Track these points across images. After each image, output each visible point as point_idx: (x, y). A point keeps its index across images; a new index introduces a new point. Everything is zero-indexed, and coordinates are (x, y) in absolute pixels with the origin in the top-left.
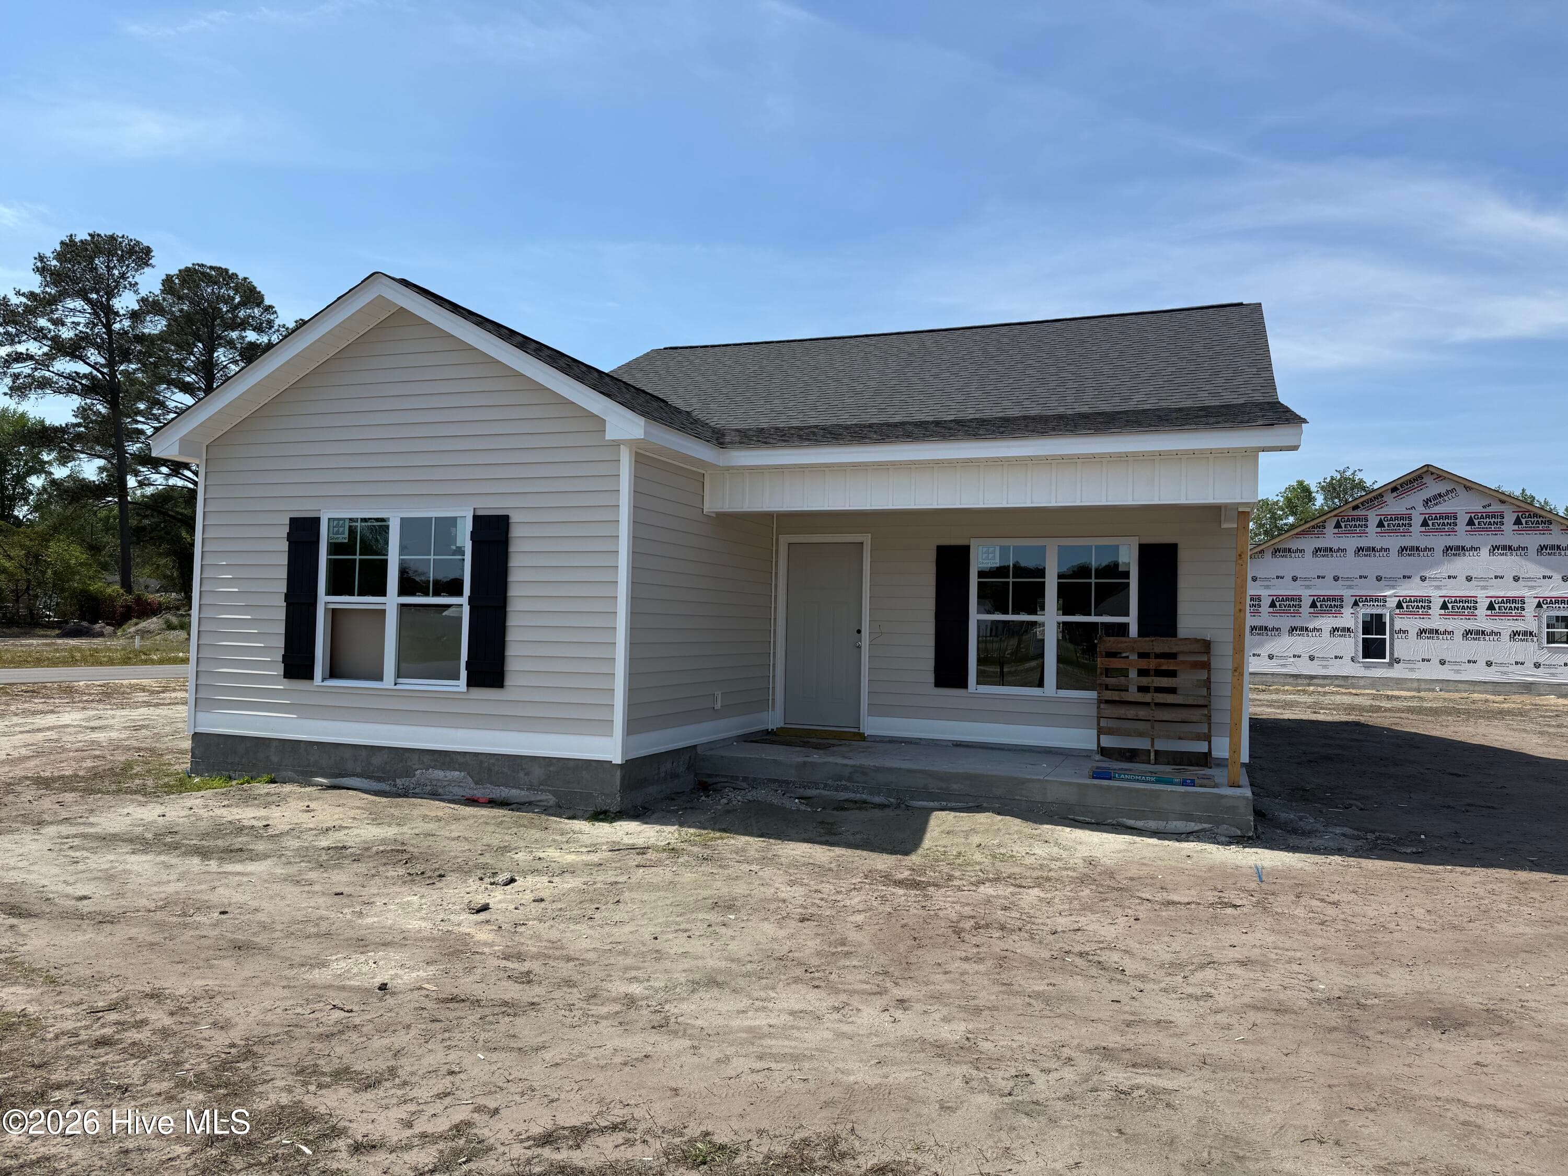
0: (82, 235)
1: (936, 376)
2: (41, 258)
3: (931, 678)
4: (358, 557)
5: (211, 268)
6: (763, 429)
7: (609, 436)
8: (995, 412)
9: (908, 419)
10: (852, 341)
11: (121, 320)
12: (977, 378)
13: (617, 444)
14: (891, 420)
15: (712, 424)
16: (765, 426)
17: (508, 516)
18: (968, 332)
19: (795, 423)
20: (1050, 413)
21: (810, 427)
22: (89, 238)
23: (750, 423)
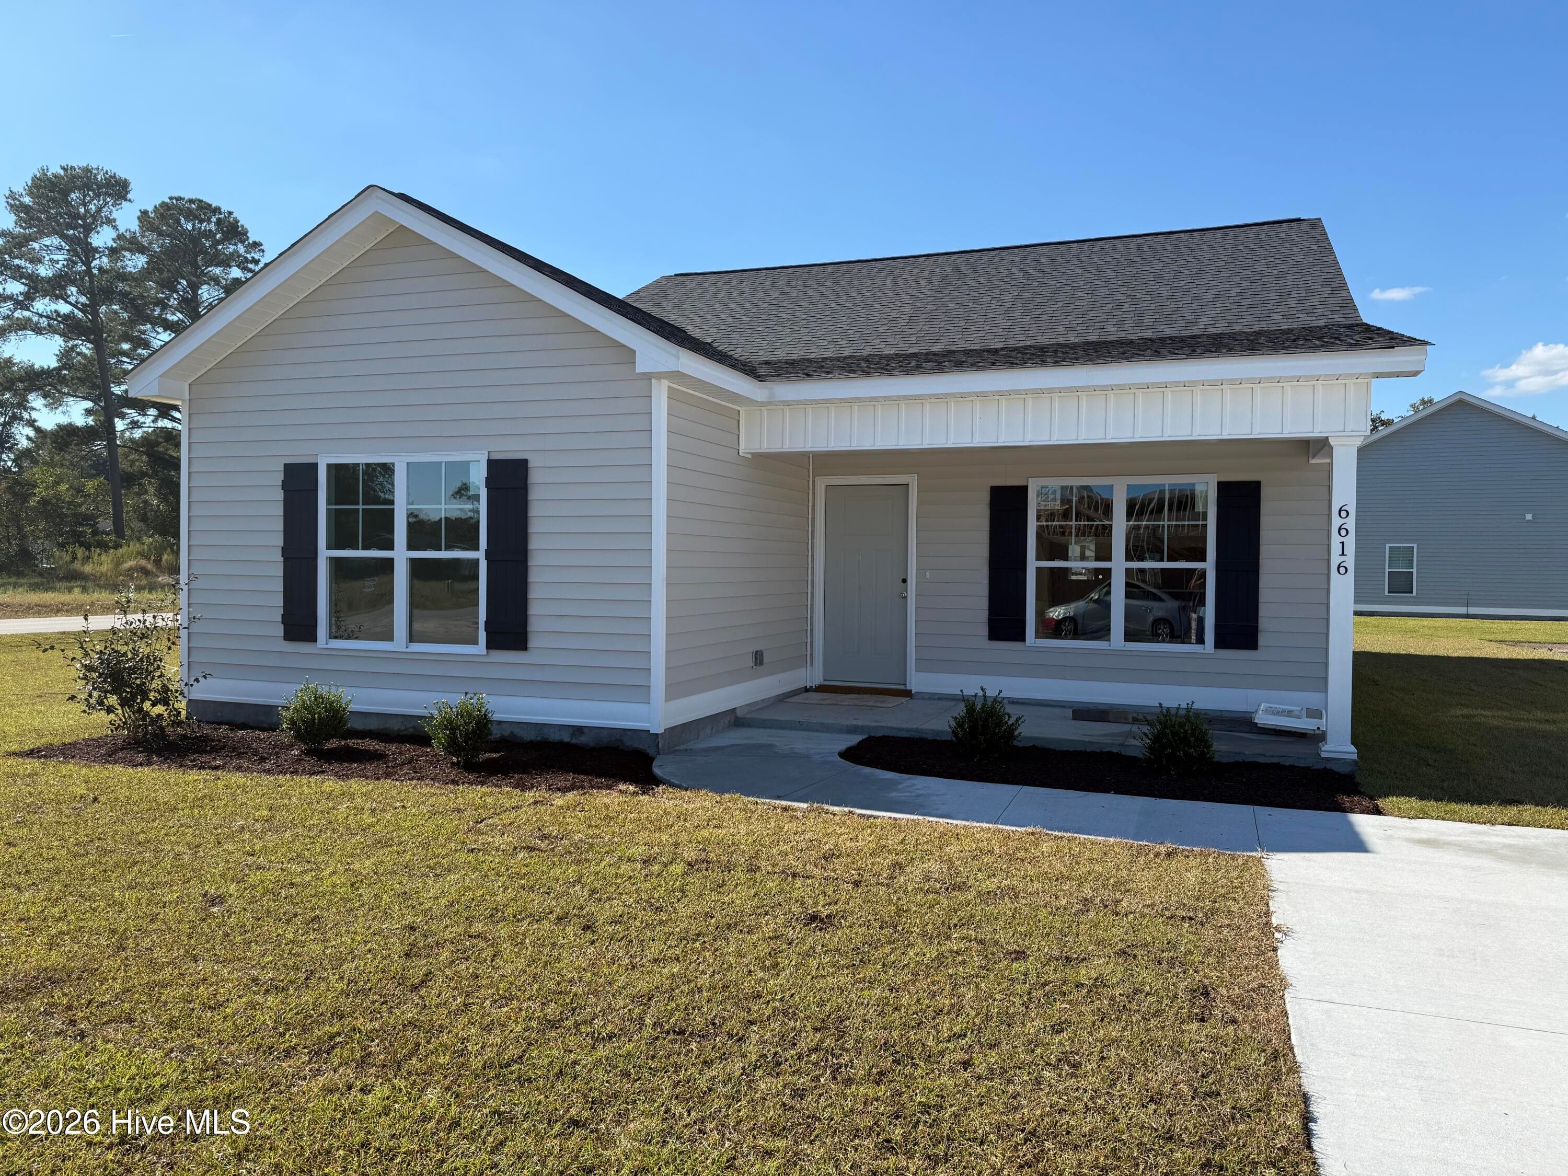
0: (55, 169)
1: (975, 300)
2: (12, 195)
3: (984, 630)
4: (361, 507)
5: (191, 201)
6: (794, 360)
7: (639, 369)
8: (1049, 339)
9: (953, 348)
10: (878, 265)
11: (100, 257)
12: (1021, 301)
13: (648, 377)
14: (933, 349)
15: (736, 356)
16: (795, 357)
17: (526, 460)
18: (1005, 253)
19: (826, 354)
20: (1109, 339)
21: (845, 358)
22: (62, 172)
23: (778, 355)
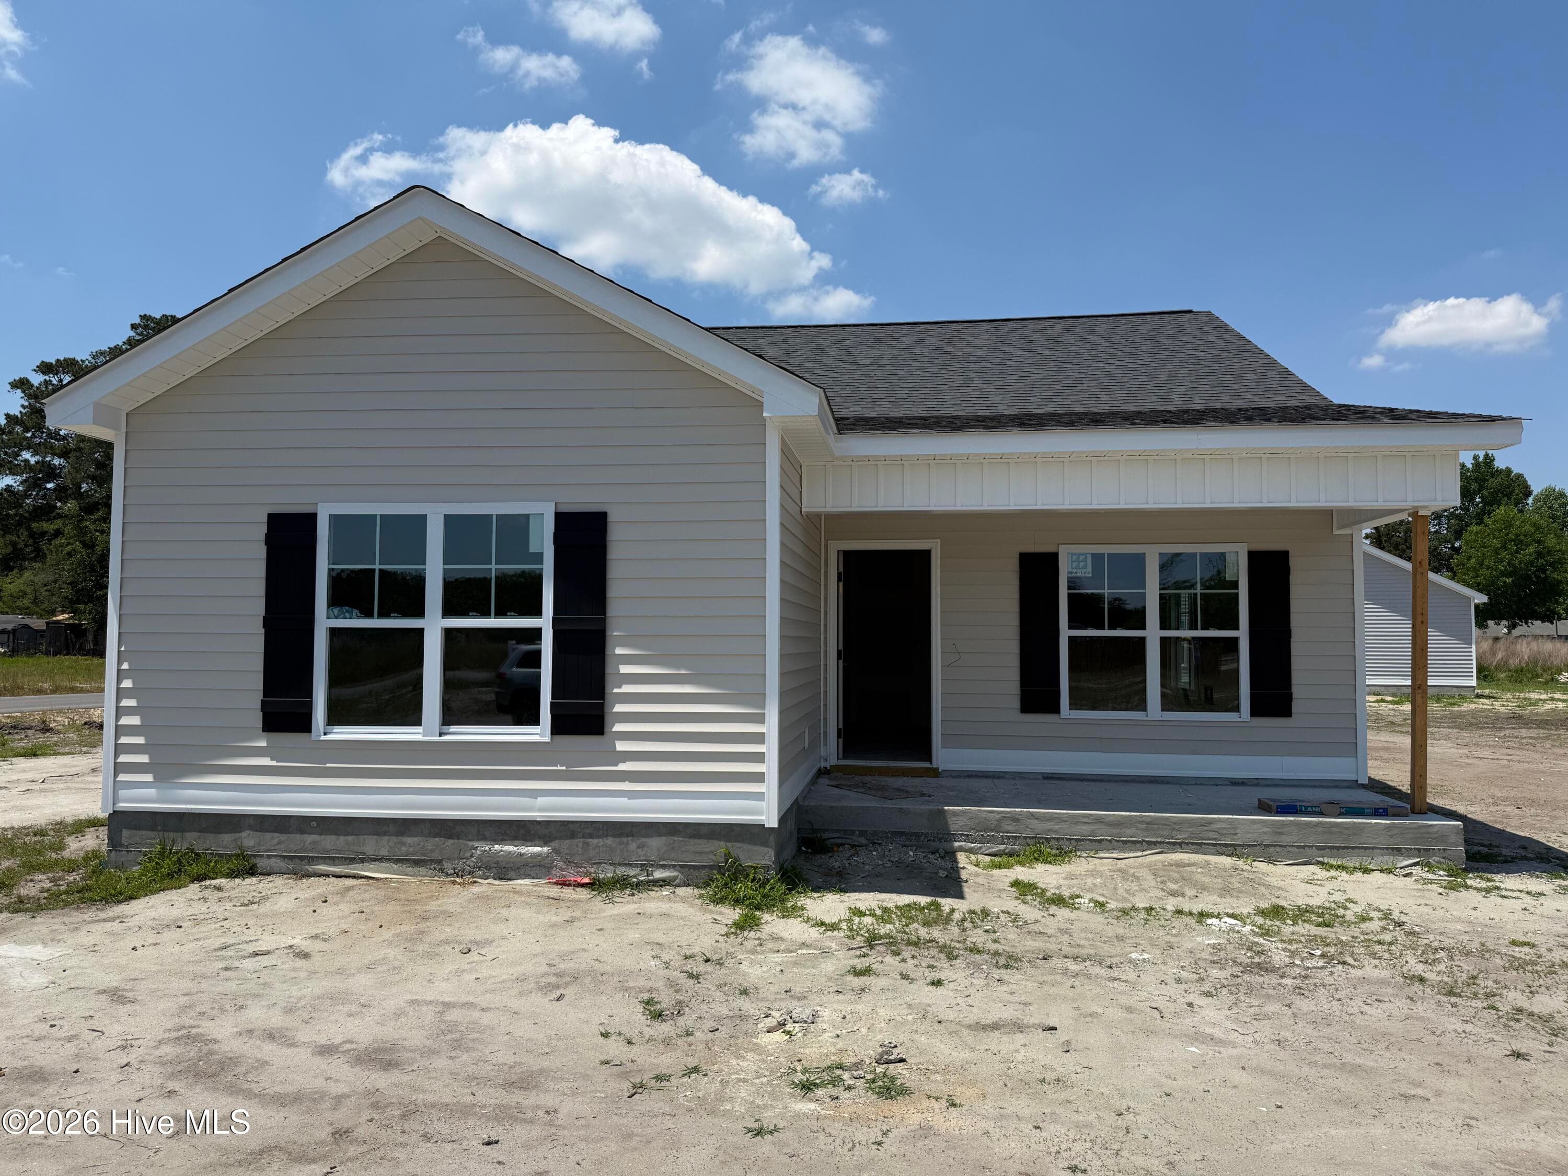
3: (1016, 704)
7: (768, 411)
17: (604, 514)
